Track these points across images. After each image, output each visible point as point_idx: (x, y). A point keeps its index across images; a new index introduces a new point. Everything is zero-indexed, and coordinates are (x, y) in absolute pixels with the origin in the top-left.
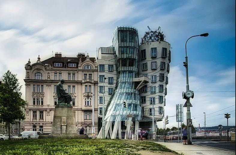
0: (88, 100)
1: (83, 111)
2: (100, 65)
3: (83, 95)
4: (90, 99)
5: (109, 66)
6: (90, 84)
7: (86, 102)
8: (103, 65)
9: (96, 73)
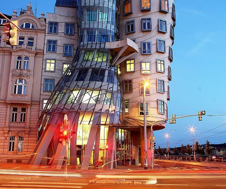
0: (20, 84)
1: (9, 104)
2: (51, 23)
3: (11, 74)
4: (24, 81)
5: (67, 25)
6: (27, 54)
7: (16, 86)
8: (56, 24)
9: (41, 36)
